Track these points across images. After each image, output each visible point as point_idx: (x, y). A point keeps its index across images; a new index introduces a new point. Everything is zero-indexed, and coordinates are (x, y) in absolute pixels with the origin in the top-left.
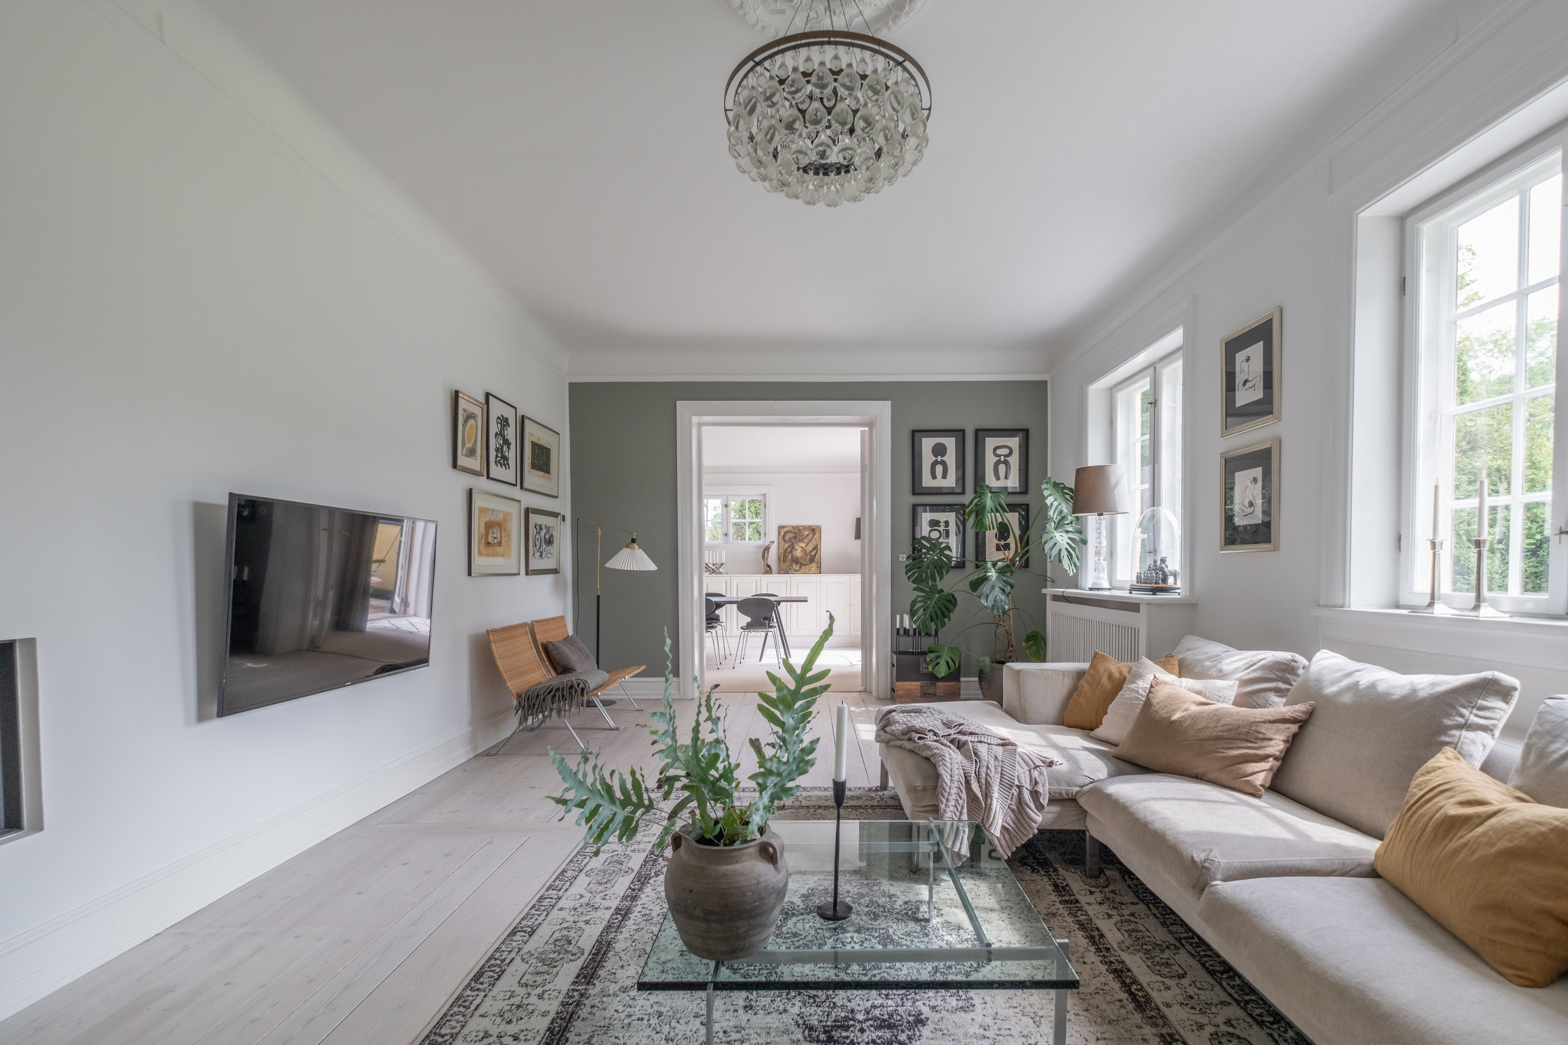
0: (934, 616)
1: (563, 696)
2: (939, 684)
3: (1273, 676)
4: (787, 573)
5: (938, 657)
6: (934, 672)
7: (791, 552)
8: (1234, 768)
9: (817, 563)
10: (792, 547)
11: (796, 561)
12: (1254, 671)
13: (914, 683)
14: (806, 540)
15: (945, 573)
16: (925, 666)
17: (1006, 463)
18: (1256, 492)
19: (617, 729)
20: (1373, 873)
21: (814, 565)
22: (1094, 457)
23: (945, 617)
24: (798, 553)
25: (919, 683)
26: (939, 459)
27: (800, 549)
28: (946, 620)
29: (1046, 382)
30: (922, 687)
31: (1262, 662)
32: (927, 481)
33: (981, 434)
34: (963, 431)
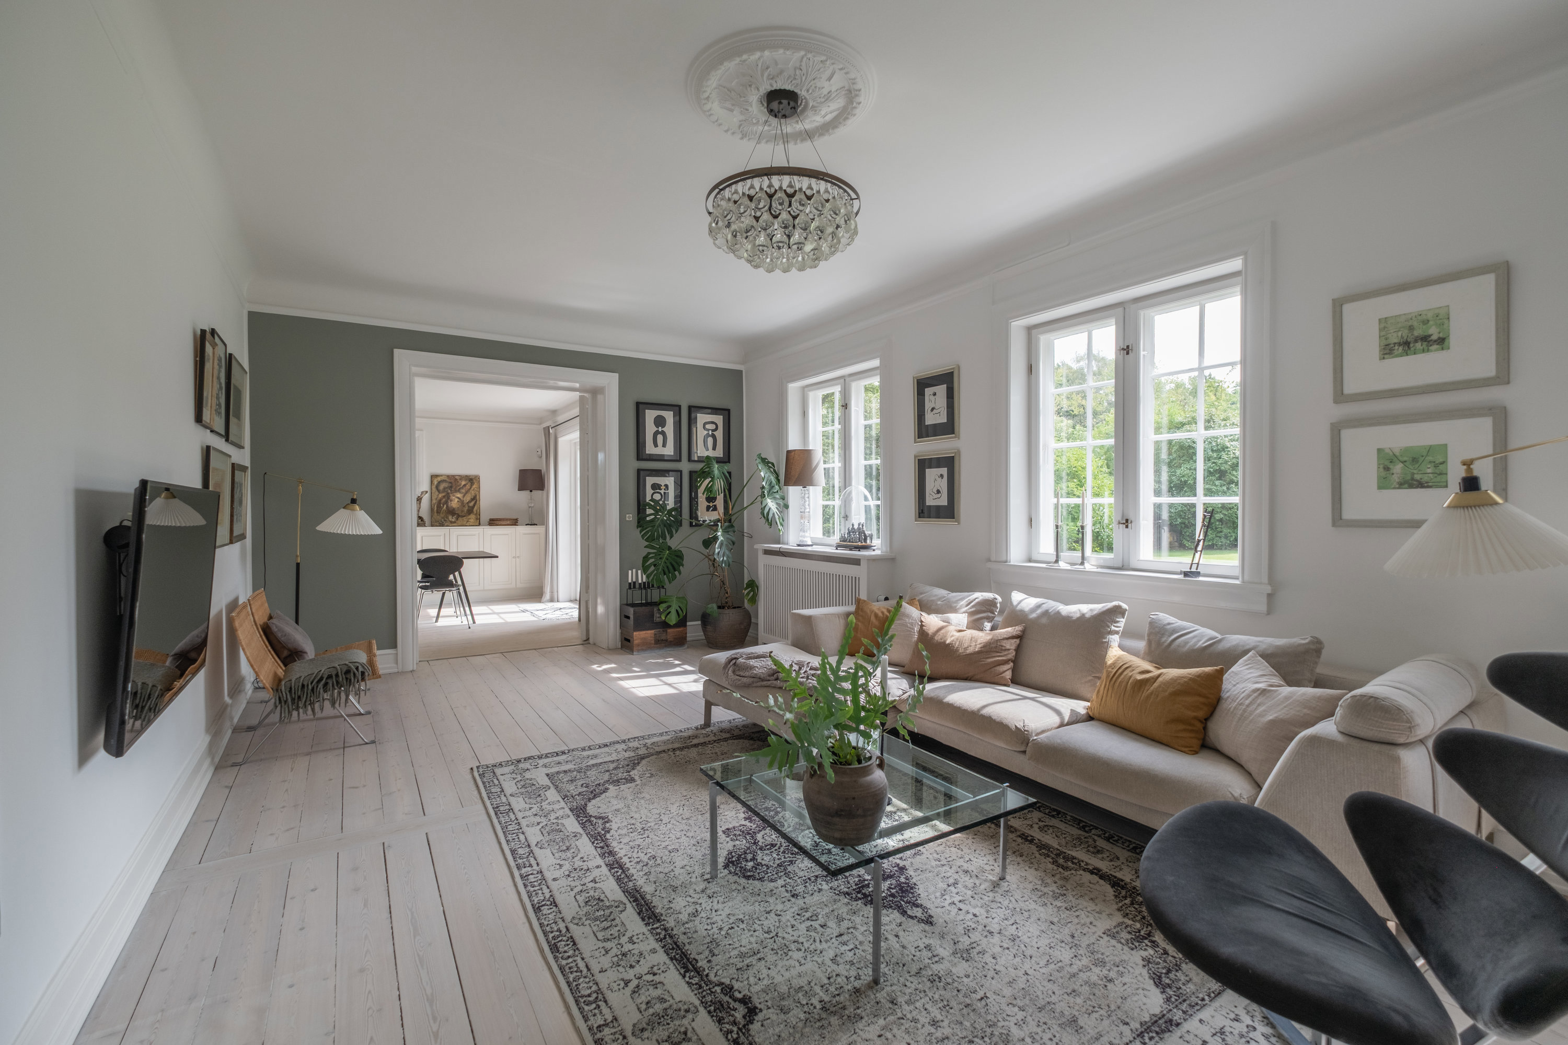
0: (666, 570)
1: (338, 682)
2: (669, 630)
3: (984, 609)
4: (442, 525)
5: (669, 607)
6: (667, 620)
7: (446, 502)
8: (993, 670)
9: (476, 514)
10: (448, 497)
11: (452, 512)
12: (973, 606)
13: (649, 632)
14: (463, 491)
15: (674, 532)
16: (658, 615)
17: (714, 436)
18: (943, 485)
19: (369, 713)
20: (1089, 718)
21: (472, 516)
22: (794, 443)
23: (675, 570)
24: (454, 503)
25: (653, 631)
26: (660, 429)
27: (457, 500)
28: (677, 573)
29: (741, 371)
30: (655, 634)
31: (977, 600)
32: (650, 449)
33: (692, 409)
34: (680, 407)
